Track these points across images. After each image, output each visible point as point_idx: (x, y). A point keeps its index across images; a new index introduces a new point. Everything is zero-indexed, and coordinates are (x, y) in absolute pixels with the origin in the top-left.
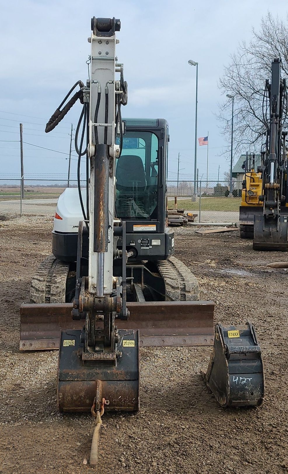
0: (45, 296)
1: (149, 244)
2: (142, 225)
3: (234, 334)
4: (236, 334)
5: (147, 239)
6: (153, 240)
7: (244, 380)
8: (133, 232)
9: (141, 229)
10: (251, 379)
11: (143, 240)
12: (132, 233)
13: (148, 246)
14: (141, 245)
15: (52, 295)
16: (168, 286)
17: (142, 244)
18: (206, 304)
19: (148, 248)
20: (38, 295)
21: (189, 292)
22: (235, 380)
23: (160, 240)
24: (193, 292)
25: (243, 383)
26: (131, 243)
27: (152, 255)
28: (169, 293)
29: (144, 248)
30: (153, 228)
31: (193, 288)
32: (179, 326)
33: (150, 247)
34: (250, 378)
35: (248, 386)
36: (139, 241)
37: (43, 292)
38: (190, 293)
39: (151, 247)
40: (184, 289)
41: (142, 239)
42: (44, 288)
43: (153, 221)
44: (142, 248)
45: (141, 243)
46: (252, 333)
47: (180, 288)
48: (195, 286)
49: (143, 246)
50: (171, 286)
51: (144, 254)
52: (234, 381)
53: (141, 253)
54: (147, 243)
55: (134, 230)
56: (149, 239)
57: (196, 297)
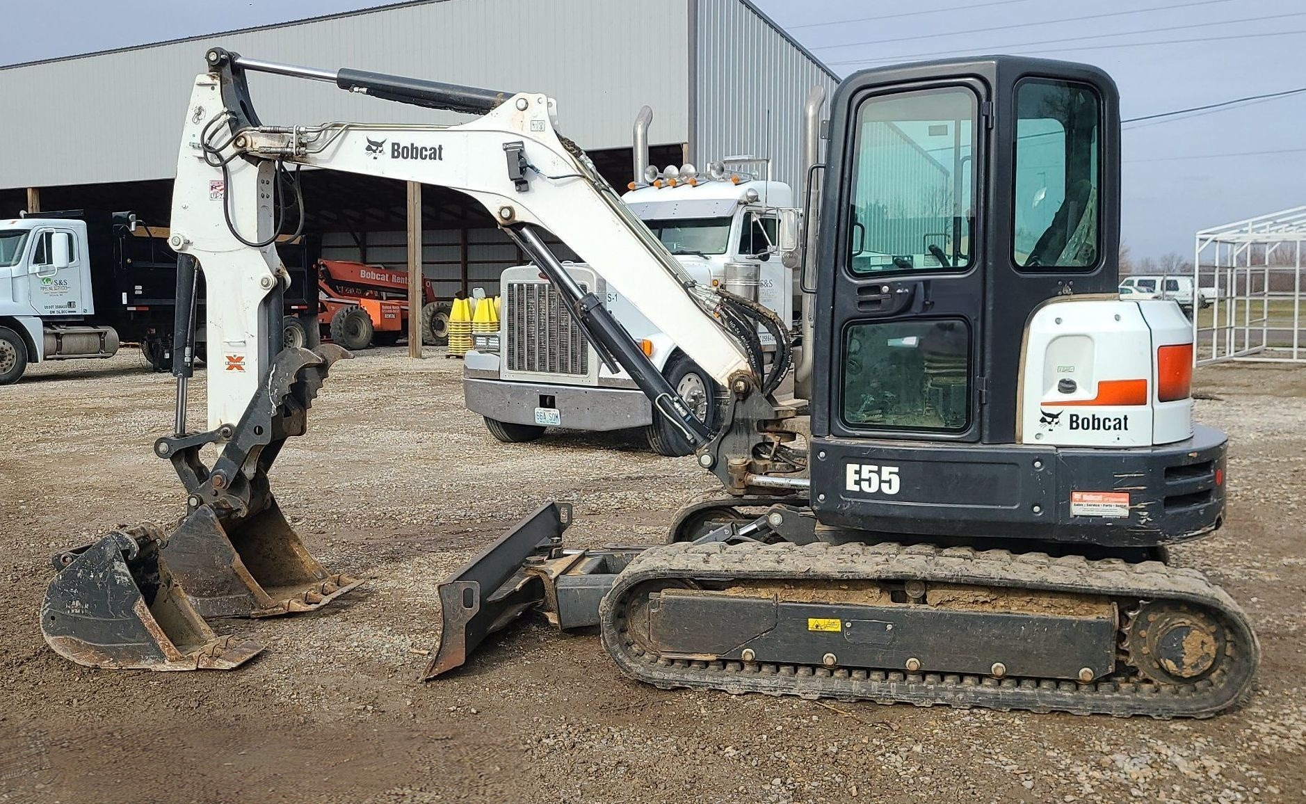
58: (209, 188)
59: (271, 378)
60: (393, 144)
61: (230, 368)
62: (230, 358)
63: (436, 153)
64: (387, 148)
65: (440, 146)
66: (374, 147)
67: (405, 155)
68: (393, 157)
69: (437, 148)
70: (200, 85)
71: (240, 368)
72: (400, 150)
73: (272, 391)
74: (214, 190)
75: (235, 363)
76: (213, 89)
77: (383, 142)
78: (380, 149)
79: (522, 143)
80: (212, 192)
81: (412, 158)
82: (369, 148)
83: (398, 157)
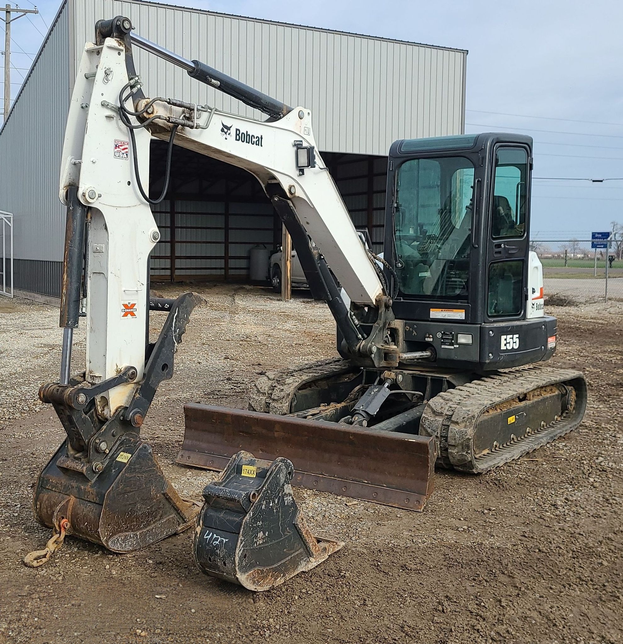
0: (266, 401)
1: (453, 341)
2: (443, 310)
3: (250, 472)
4: (252, 472)
5: (451, 333)
6: (459, 335)
7: (216, 539)
8: (430, 320)
9: (442, 315)
10: (227, 540)
11: (444, 333)
12: (428, 321)
13: (452, 344)
14: (442, 342)
15: (274, 400)
16: (428, 408)
17: (442, 340)
18: (414, 441)
19: (452, 347)
20: (257, 398)
21: (457, 423)
22: (207, 537)
23: (471, 336)
24: (463, 424)
25: (215, 544)
26: (427, 337)
27: (459, 359)
28: (425, 420)
29: (447, 347)
30: (460, 315)
31: (465, 417)
32: (375, 470)
33: (455, 346)
34: (225, 538)
35: (219, 551)
36: (439, 335)
37: (264, 394)
38: (457, 426)
39: (458, 346)
40: (449, 417)
41: (442, 332)
42: (266, 389)
43: (461, 302)
44: (443, 346)
45: (442, 338)
46: (268, 474)
47: (446, 415)
48: (468, 415)
49: (444, 343)
50: (432, 409)
51: (446, 357)
52: (205, 537)
53: (442, 355)
54: (451, 339)
55: (431, 317)
56: (453, 333)
57: (464, 433)
58: (114, 146)
59: (174, 320)
60: (237, 130)
61: (125, 315)
62: (125, 305)
63: (259, 141)
64: (233, 131)
65: (262, 136)
66: (225, 129)
67: (243, 140)
68: (236, 140)
69: (260, 137)
70: (110, 48)
71: (133, 314)
72: (240, 135)
73: (175, 331)
74: (118, 149)
75: (129, 310)
76: (119, 54)
77: (231, 127)
78: (229, 132)
79: (302, 141)
80: (116, 150)
81: (247, 142)
82: (222, 130)
83: (239, 140)
